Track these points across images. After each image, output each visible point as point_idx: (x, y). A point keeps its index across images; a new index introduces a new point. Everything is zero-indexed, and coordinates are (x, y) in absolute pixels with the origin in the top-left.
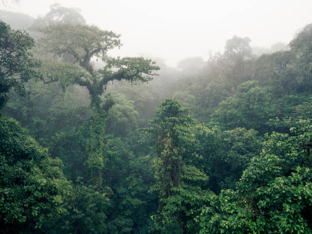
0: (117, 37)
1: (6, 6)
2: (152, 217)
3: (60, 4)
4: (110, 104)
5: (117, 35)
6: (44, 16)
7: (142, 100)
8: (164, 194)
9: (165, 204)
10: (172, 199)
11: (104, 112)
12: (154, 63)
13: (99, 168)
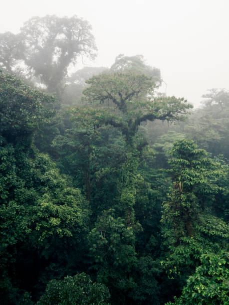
0: (150, 79)
1: (85, 64)
2: (162, 262)
3: (123, 55)
4: (144, 144)
5: (149, 78)
6: (110, 67)
7: (206, 139)
8: (174, 241)
9: (172, 252)
10: (181, 249)
11: (136, 152)
12: (186, 101)
13: (130, 203)
